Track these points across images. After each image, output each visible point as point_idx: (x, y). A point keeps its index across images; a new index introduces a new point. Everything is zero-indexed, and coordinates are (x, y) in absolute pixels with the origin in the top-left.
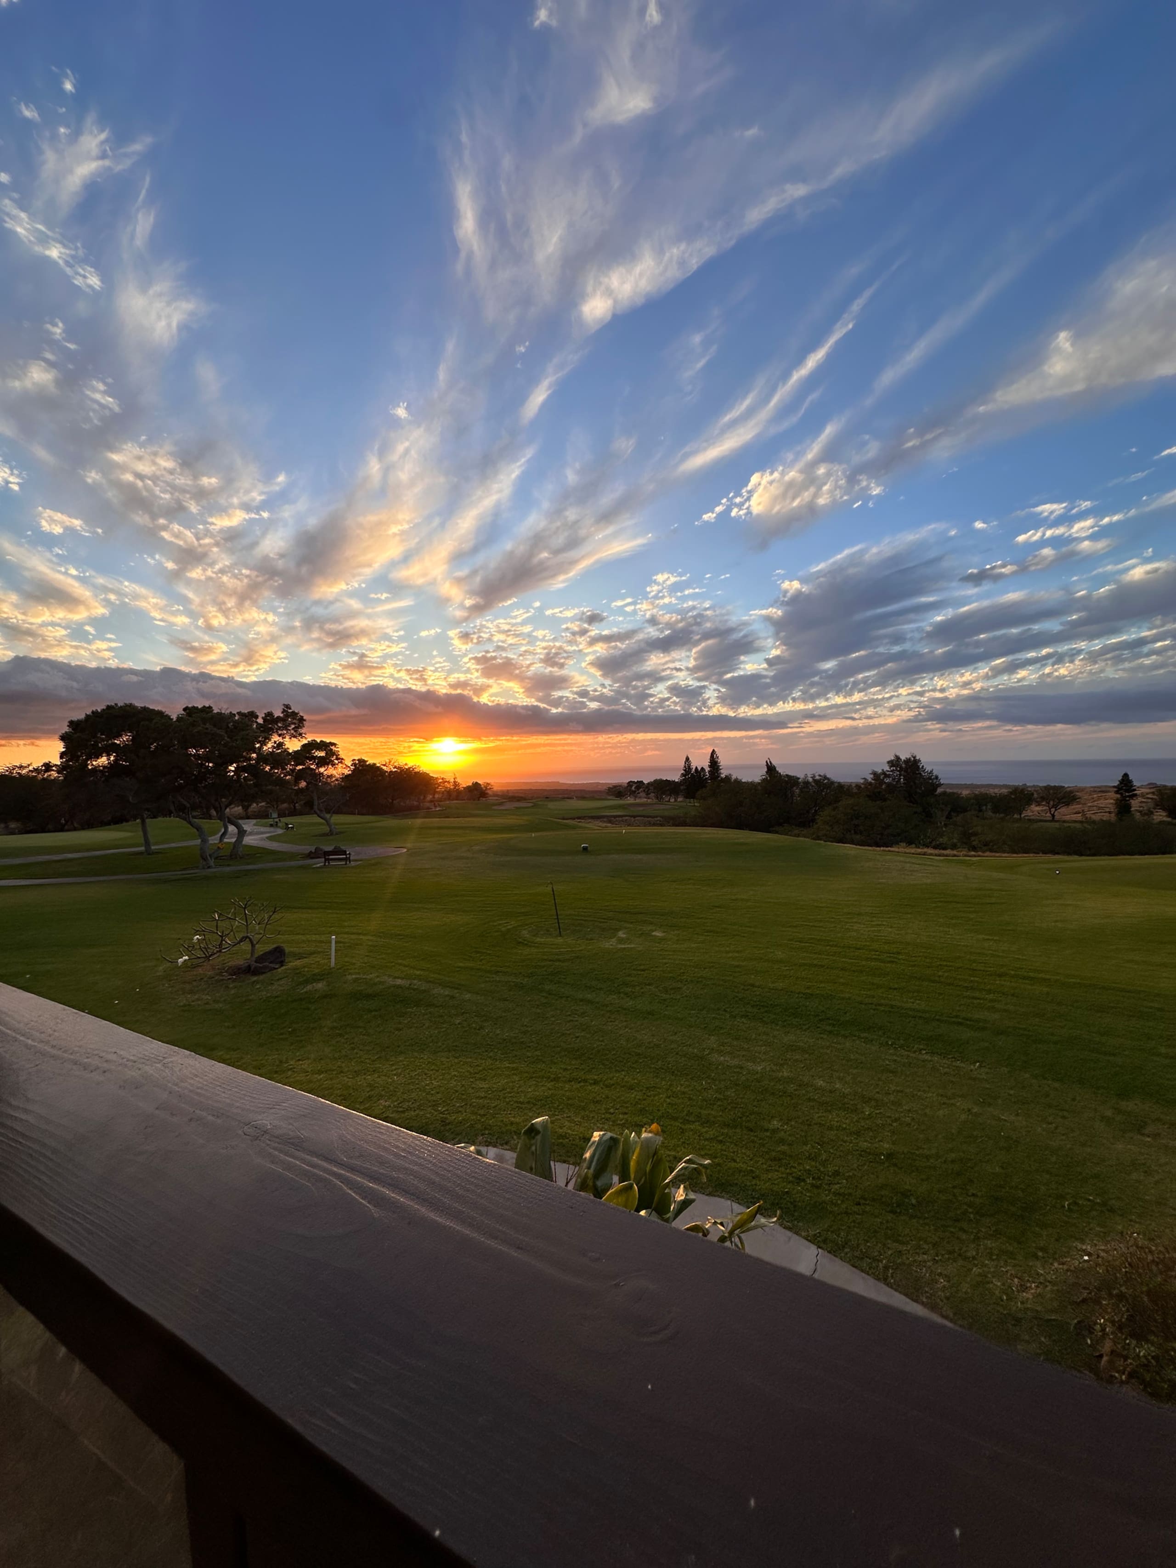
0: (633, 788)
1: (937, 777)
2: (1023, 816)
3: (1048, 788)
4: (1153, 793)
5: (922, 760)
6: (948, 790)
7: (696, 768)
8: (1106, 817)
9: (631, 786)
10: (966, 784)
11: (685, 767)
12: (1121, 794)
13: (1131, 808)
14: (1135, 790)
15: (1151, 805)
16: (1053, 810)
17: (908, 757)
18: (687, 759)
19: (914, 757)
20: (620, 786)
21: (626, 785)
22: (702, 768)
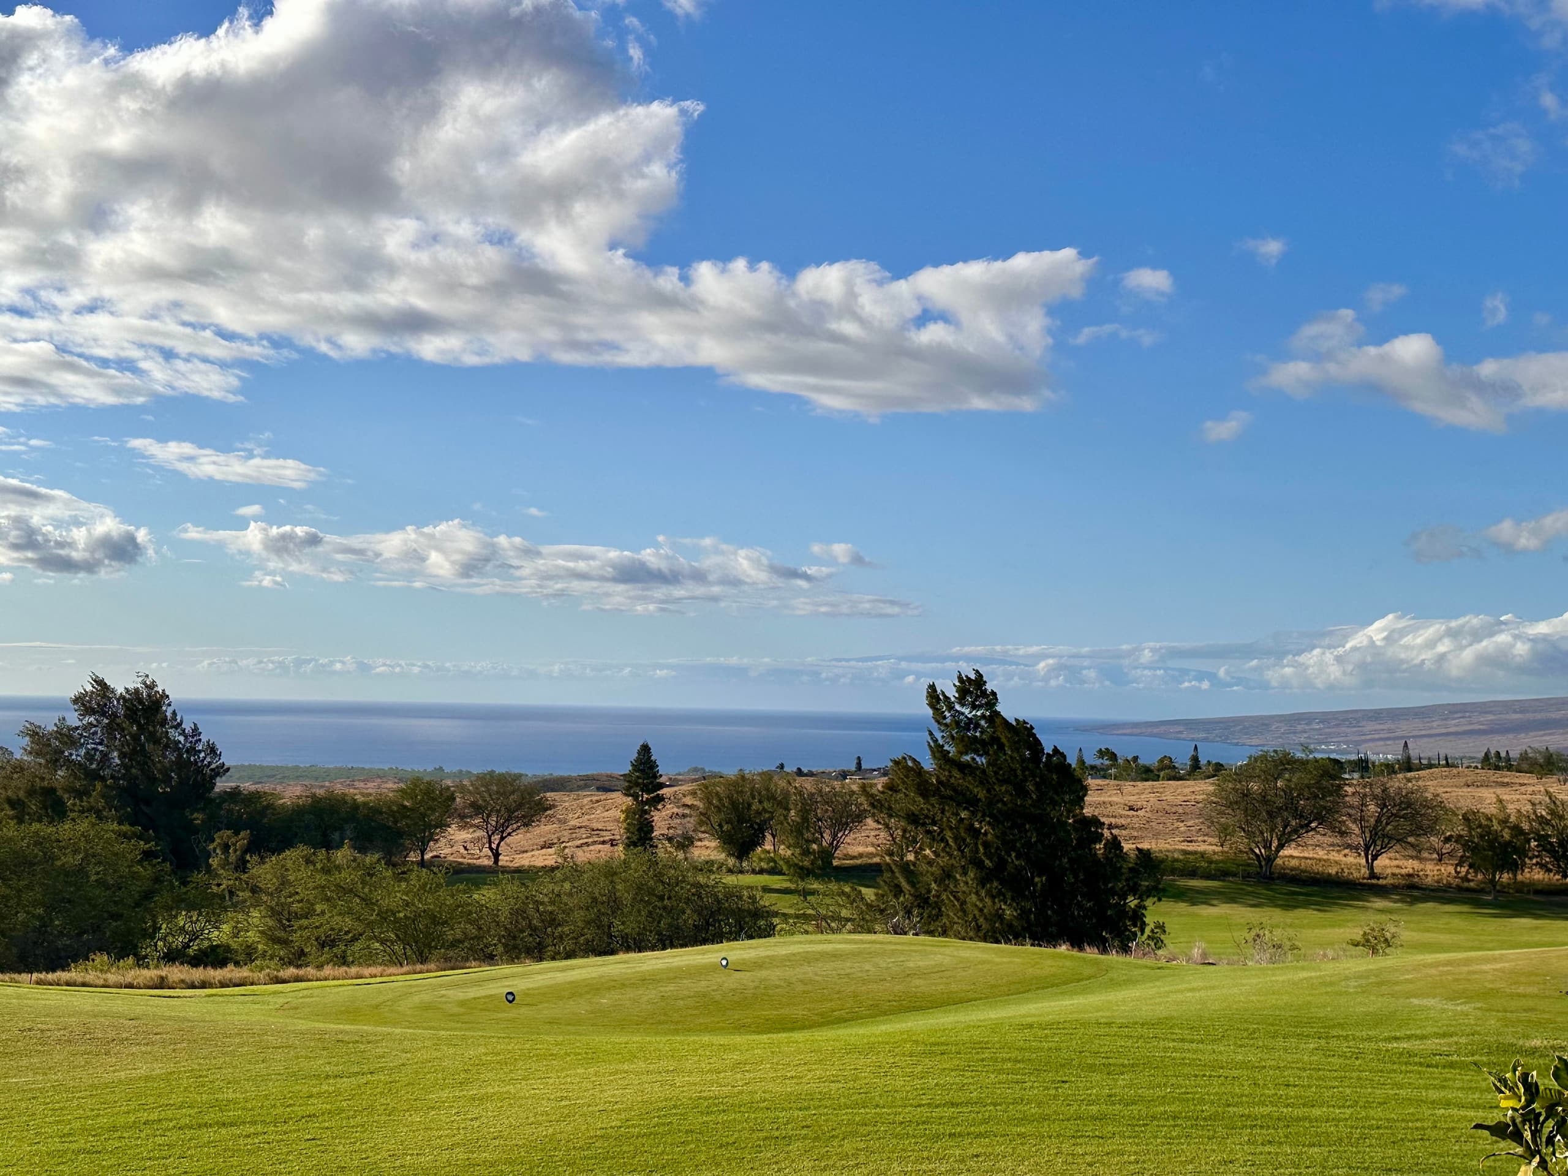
1: (212, 750)
2: (427, 856)
3: (489, 780)
4: (693, 793)
5: (173, 695)
6: (247, 786)
8: (598, 853)
10: (297, 768)
12: (635, 797)
13: (652, 831)
14: (662, 786)
15: (691, 823)
16: (496, 838)
17: (131, 686)
19: (151, 687)
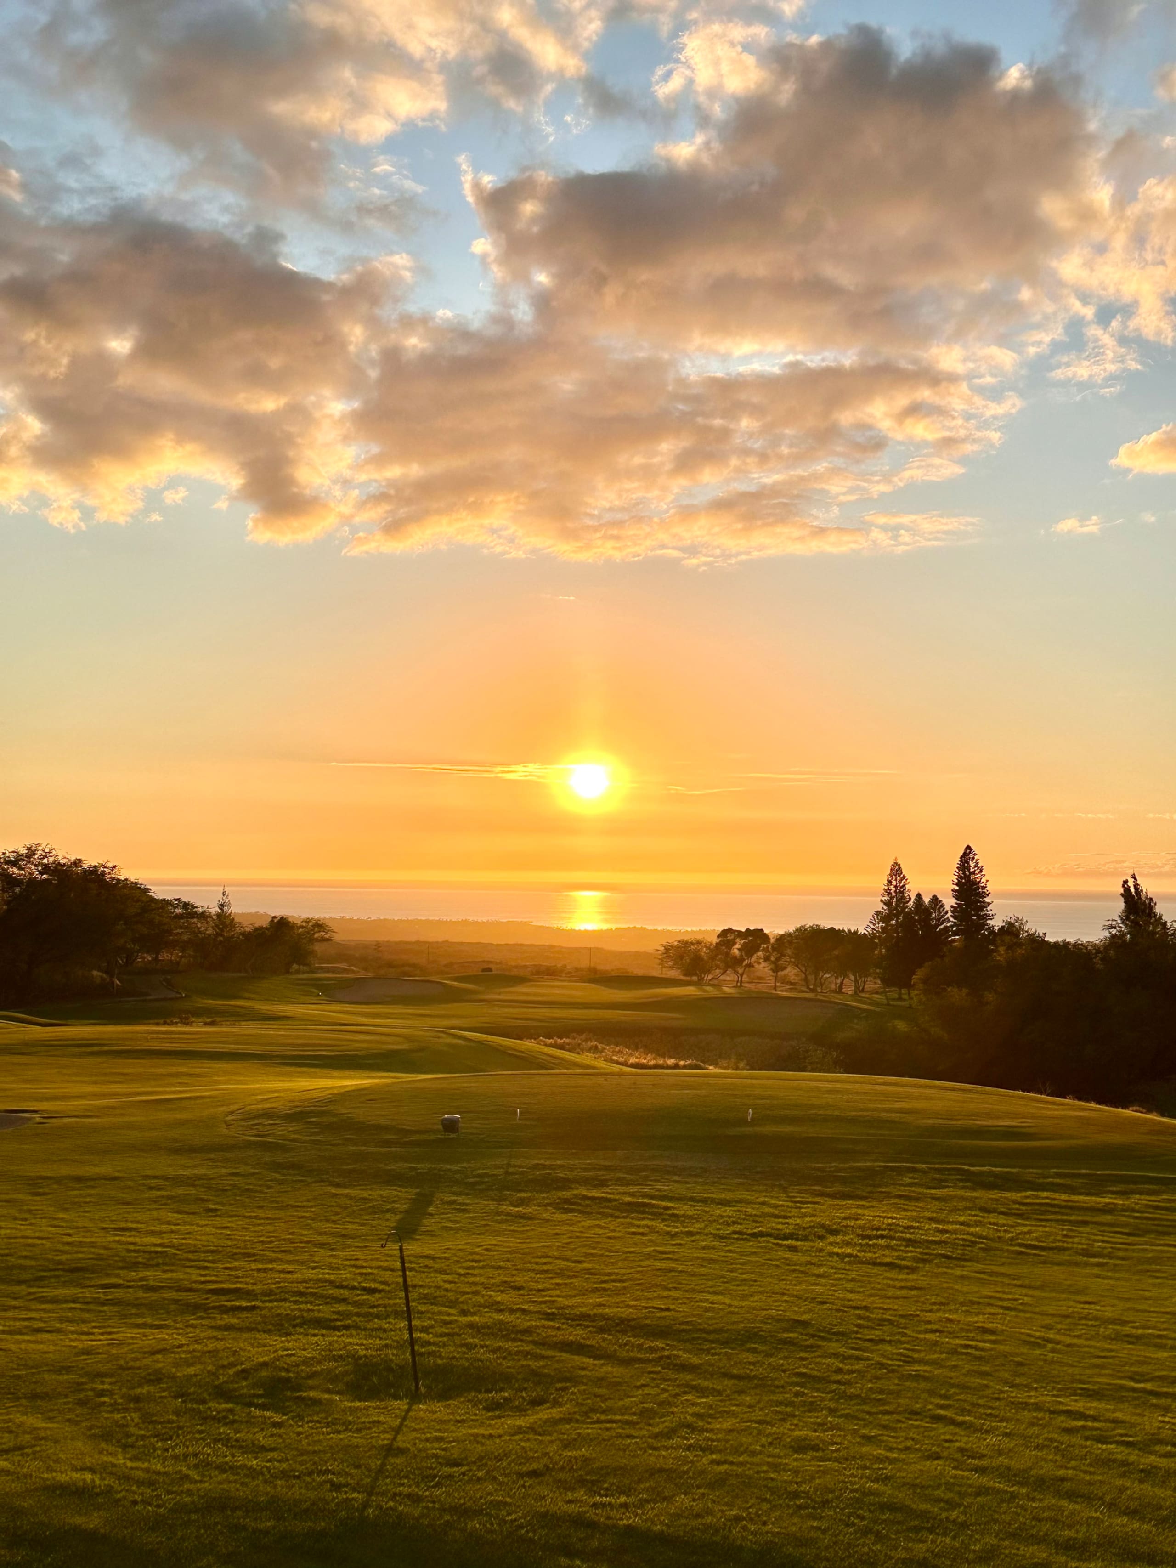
0: (735, 951)
7: (919, 896)
9: (730, 944)
11: (888, 892)
18: (896, 871)
20: (699, 942)
21: (715, 940)
22: (935, 899)
